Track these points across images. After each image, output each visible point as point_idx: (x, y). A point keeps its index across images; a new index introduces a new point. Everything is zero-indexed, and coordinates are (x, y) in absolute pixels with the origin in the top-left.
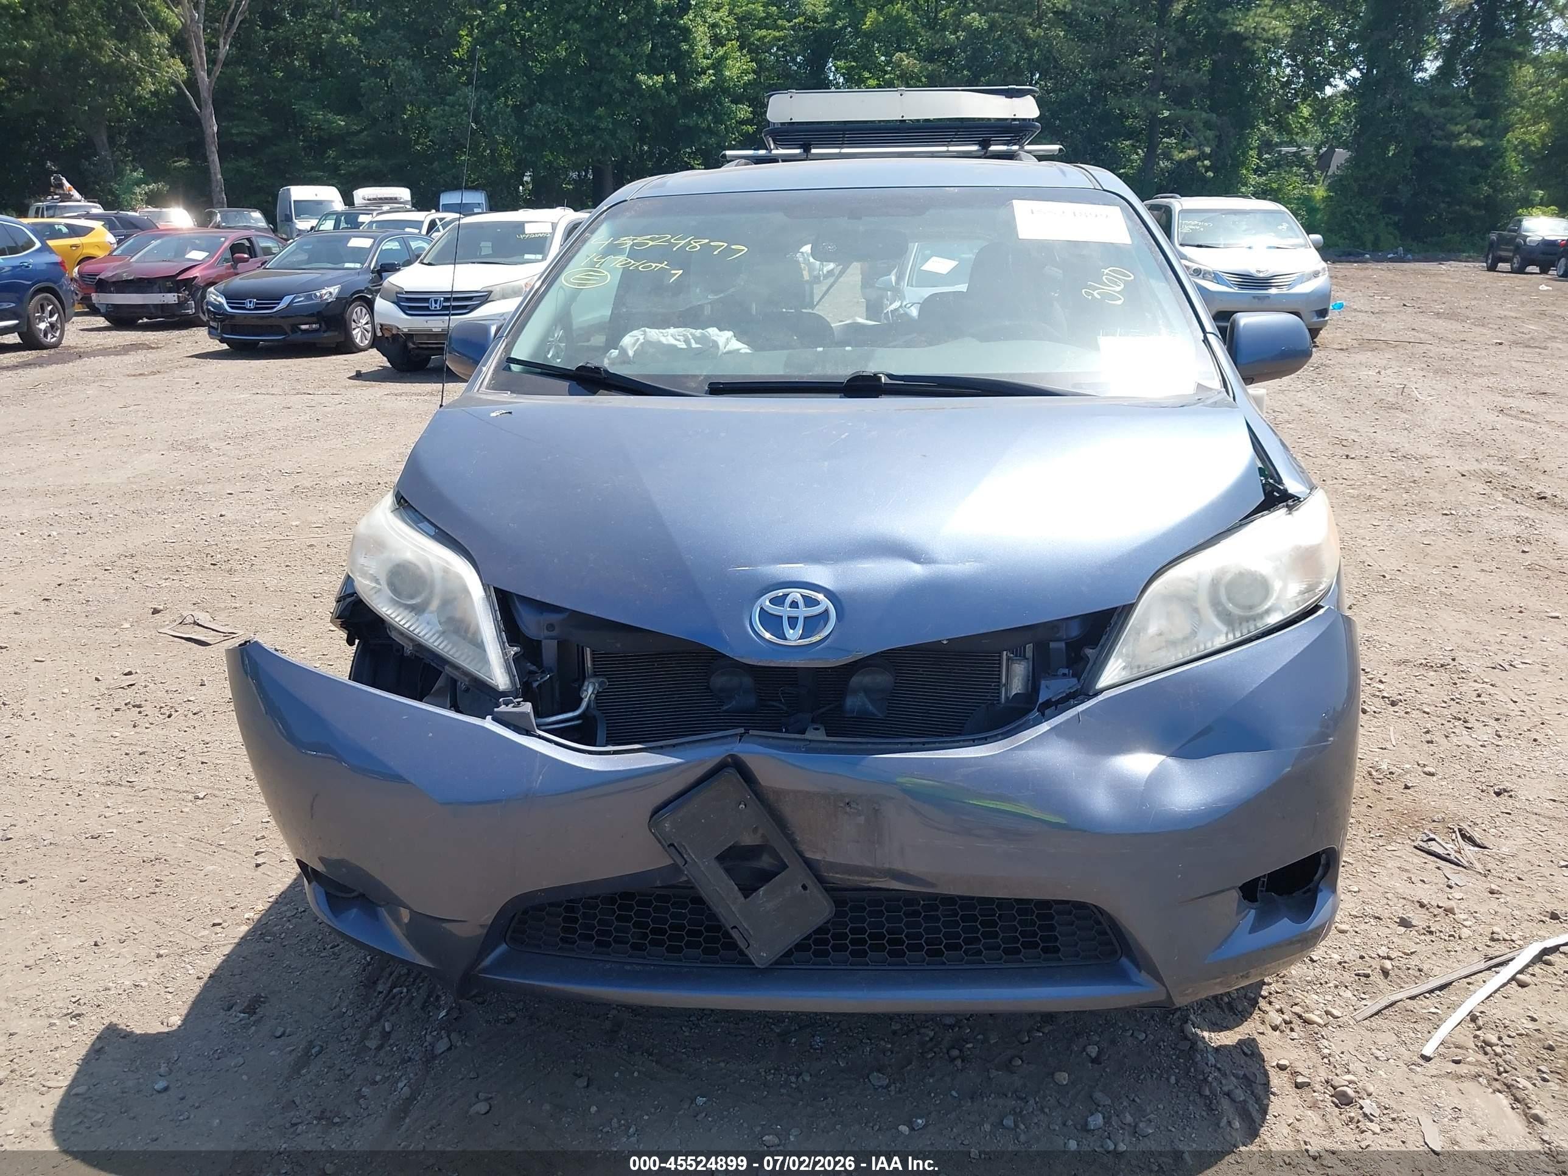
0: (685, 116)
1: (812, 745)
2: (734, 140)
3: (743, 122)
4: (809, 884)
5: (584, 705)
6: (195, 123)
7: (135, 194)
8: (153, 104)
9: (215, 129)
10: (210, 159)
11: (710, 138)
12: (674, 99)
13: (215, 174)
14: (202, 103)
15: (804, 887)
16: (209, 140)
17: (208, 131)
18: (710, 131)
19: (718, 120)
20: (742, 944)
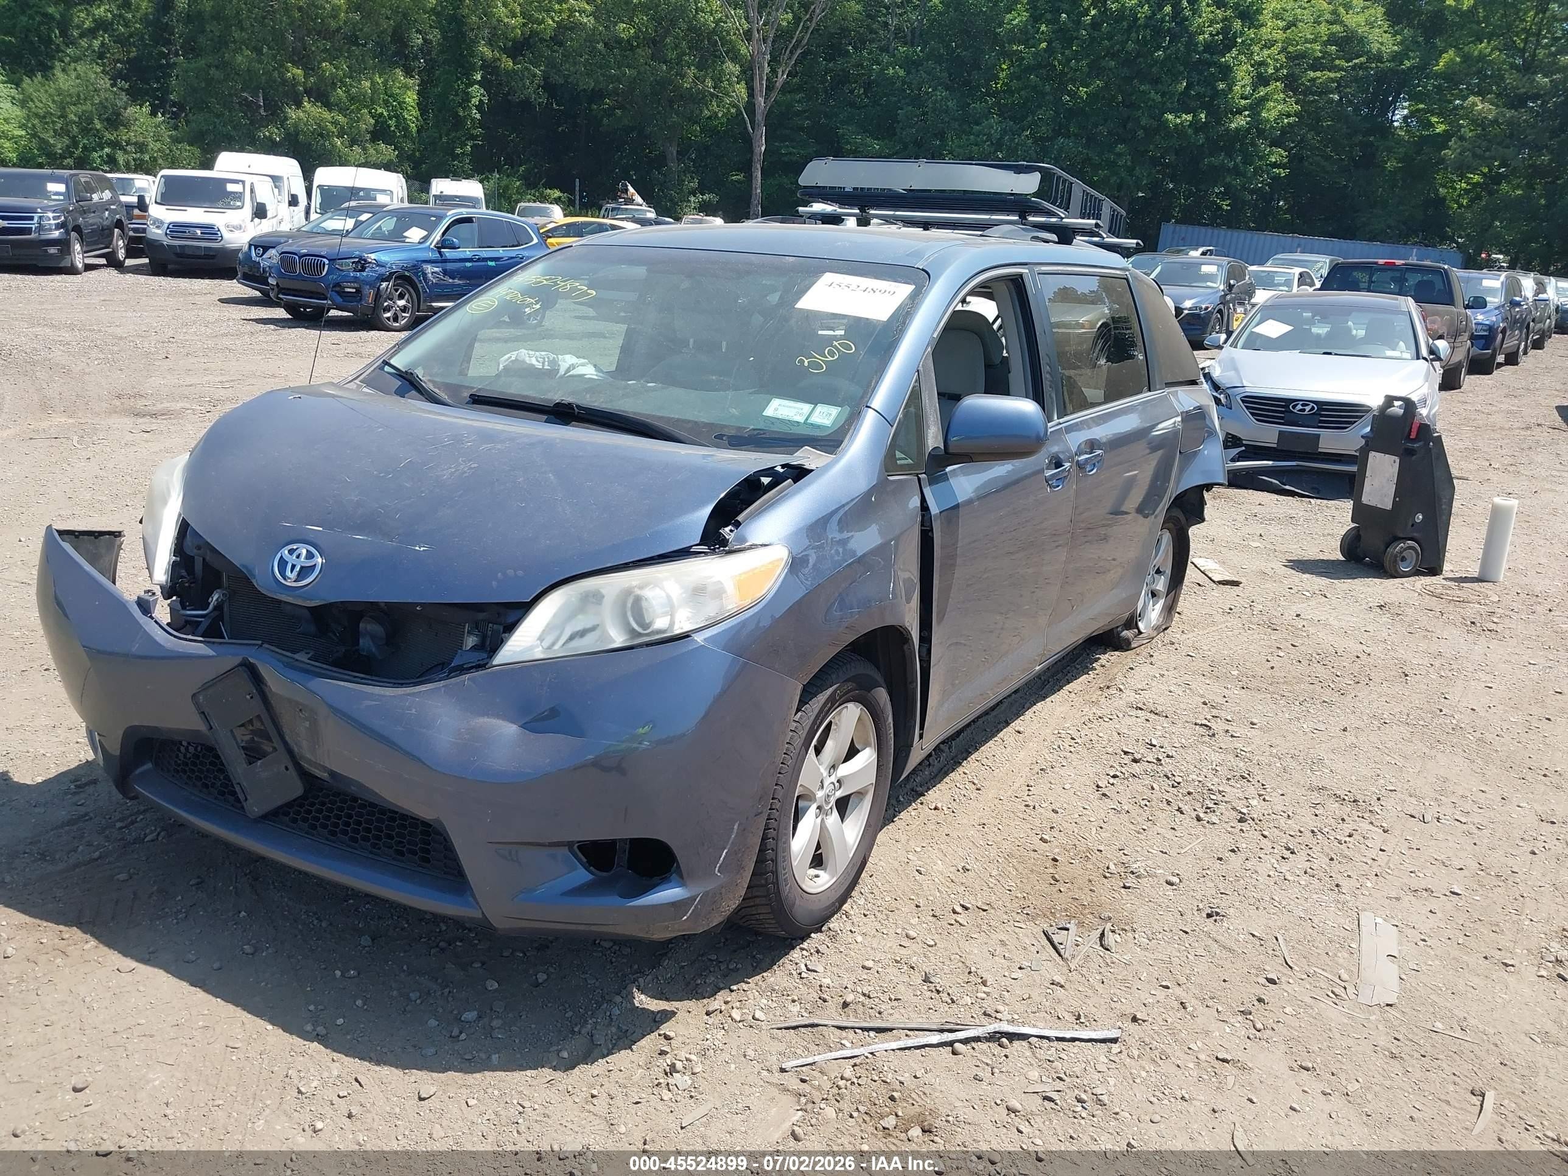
0: (1211, 155)
1: (296, 663)
2: (1262, 182)
3: (1275, 165)
4: (291, 767)
5: (211, 607)
6: (748, 142)
7: (689, 201)
8: (722, 124)
9: (763, 149)
10: (754, 175)
11: (1236, 179)
12: (1201, 139)
13: (756, 189)
14: (756, 126)
15: (287, 769)
16: (756, 158)
17: (757, 150)
18: (1236, 172)
19: (1247, 162)
20: (241, 797)
